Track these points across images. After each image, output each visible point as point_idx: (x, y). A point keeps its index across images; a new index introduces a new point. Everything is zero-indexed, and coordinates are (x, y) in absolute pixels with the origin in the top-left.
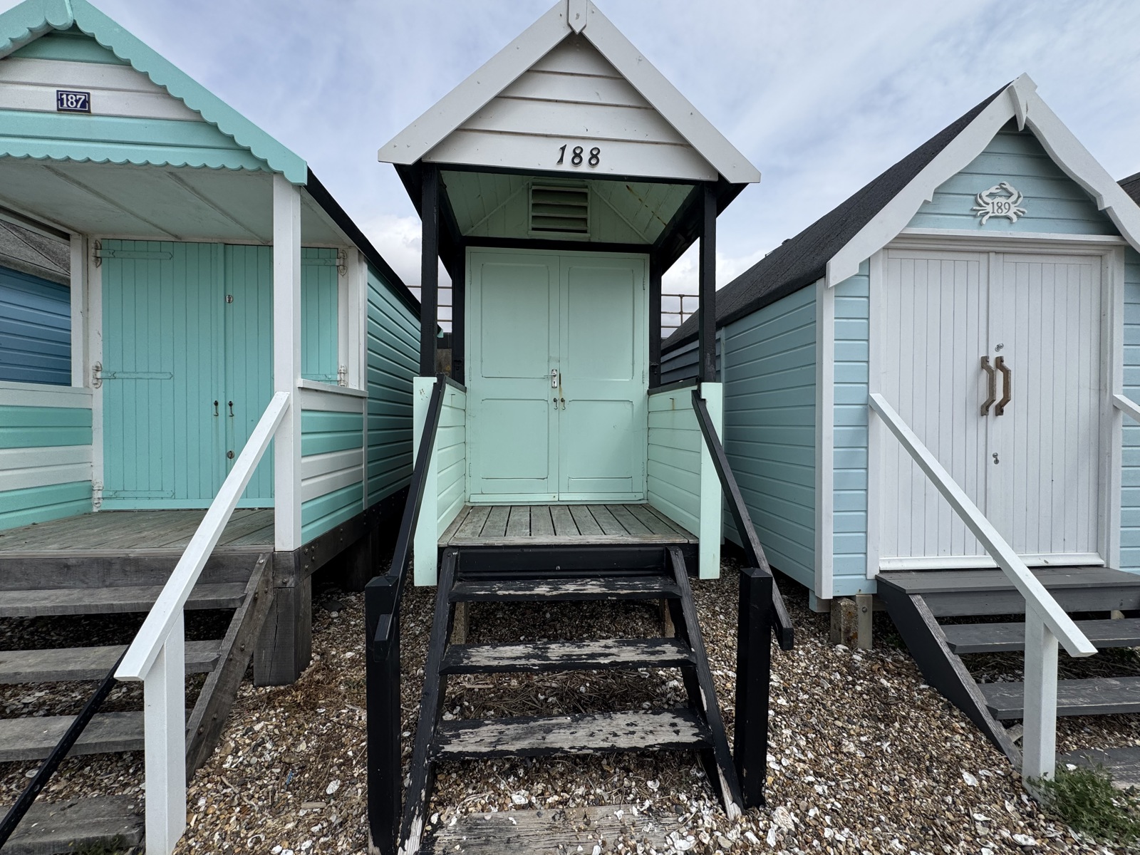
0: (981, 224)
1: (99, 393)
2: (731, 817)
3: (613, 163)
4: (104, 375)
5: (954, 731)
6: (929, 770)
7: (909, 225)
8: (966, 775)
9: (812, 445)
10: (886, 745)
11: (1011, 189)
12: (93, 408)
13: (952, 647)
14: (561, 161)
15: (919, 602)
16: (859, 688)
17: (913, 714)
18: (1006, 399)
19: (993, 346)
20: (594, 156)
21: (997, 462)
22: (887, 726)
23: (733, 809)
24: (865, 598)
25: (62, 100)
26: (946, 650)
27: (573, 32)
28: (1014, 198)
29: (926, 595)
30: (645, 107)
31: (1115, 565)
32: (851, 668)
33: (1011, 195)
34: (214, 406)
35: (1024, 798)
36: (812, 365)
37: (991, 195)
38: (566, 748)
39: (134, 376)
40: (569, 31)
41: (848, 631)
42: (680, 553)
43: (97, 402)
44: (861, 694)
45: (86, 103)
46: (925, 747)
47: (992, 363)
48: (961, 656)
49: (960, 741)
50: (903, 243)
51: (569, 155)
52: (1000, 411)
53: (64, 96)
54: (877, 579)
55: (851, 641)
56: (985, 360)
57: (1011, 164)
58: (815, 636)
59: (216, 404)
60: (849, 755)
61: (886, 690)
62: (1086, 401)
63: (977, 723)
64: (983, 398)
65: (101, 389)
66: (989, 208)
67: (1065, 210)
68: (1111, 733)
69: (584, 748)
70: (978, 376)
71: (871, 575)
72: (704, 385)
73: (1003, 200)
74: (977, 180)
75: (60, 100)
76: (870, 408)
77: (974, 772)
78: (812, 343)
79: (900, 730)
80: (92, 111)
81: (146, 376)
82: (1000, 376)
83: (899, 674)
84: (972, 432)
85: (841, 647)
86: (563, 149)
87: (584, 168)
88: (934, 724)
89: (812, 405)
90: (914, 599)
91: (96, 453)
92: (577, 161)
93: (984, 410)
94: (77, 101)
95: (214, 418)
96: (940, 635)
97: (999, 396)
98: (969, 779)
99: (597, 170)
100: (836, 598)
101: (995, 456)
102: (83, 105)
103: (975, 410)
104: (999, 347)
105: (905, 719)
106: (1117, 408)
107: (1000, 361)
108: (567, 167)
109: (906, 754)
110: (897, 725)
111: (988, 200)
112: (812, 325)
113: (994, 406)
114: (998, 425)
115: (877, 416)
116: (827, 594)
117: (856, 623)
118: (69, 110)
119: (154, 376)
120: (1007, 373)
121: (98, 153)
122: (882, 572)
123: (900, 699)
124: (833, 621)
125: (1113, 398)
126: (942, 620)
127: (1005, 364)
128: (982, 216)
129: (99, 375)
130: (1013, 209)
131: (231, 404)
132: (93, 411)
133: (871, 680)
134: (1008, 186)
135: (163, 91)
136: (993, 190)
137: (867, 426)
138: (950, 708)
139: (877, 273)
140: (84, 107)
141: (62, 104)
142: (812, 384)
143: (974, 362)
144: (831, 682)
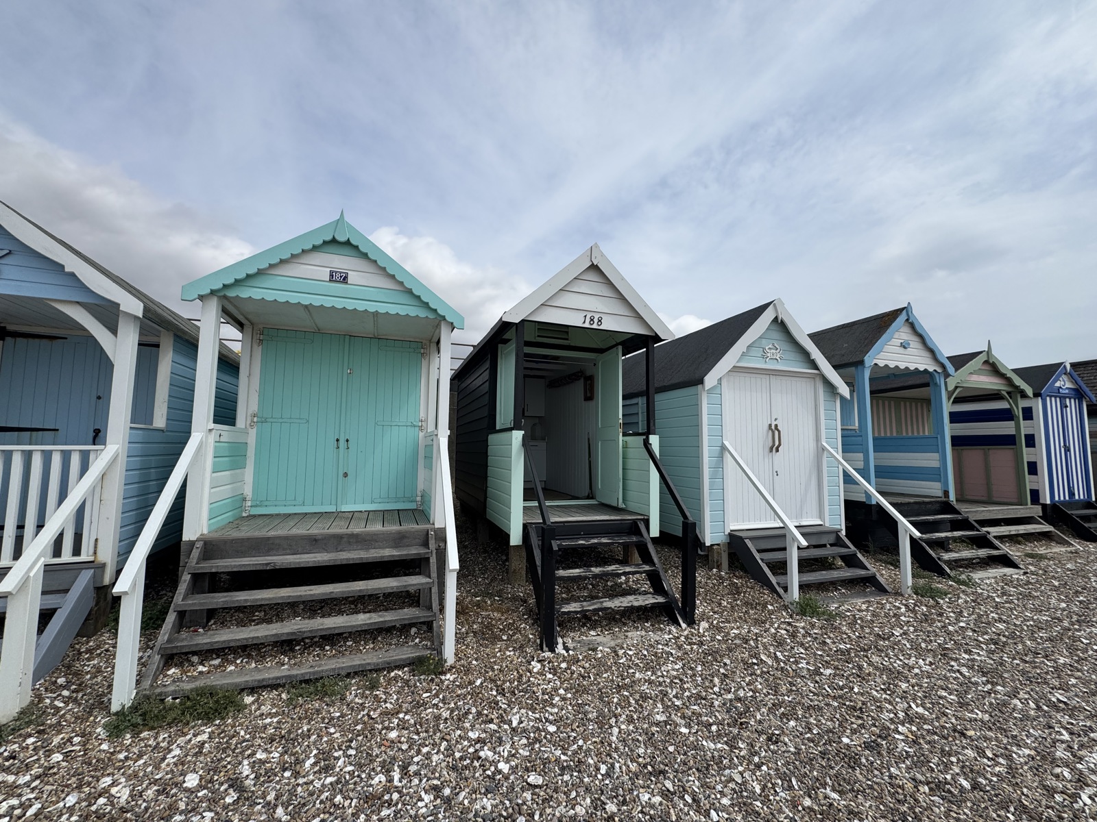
0: (766, 362)
1: (253, 433)
2: (684, 628)
3: (609, 324)
4: (259, 420)
5: (764, 594)
6: (755, 607)
7: (737, 362)
8: (769, 606)
9: (698, 467)
10: (738, 602)
11: (777, 347)
12: (248, 442)
13: (762, 560)
14: (584, 322)
15: (749, 543)
16: (725, 584)
17: (748, 590)
18: (780, 445)
19: (773, 419)
20: (600, 321)
21: (777, 475)
22: (738, 595)
23: (684, 625)
24: (724, 544)
25: (333, 275)
26: (760, 561)
27: (593, 264)
28: (778, 350)
29: (751, 539)
30: (623, 299)
31: (827, 525)
32: (721, 577)
33: (777, 349)
34: (336, 442)
35: (789, 610)
36: (697, 426)
37: (769, 348)
38: (613, 607)
39: (281, 420)
40: (591, 263)
41: (717, 562)
42: (642, 522)
43: (252, 439)
44: (726, 586)
45: (346, 278)
46: (754, 601)
47: (773, 427)
48: (766, 564)
49: (767, 596)
50: (736, 369)
51: (588, 320)
52: (777, 450)
53: (334, 274)
54: (729, 534)
55: (719, 567)
56: (770, 425)
57: (777, 335)
58: (702, 567)
59: (338, 440)
60: (724, 607)
61: (737, 584)
62: (811, 445)
63: (773, 590)
64: (771, 445)
65: (255, 429)
66: (769, 355)
67: (798, 357)
68: (822, 592)
69: (620, 607)
70: (768, 432)
71: (727, 533)
72: (651, 436)
73: (774, 351)
74: (764, 341)
75: (331, 276)
76: (723, 448)
77: (772, 605)
78: (697, 415)
79: (744, 596)
80: (349, 282)
81: (289, 421)
82: (776, 433)
83: (741, 578)
84: (766, 460)
85: (715, 570)
86: (585, 316)
87: (595, 326)
88: (757, 592)
89: (698, 447)
90: (746, 541)
91: (249, 473)
92: (592, 322)
93: (771, 450)
94: (341, 277)
95: (335, 449)
96: (757, 556)
97: (777, 443)
98: (770, 607)
99: (601, 328)
100: (712, 545)
101: (777, 472)
102: (344, 279)
103: (767, 450)
104: (776, 419)
105: (745, 593)
106: (824, 449)
107: (776, 426)
108: (587, 325)
109: (746, 604)
110: (742, 595)
111: (768, 351)
112: (697, 406)
113: (775, 448)
114: (777, 457)
115: (727, 452)
116: (708, 544)
117: (721, 557)
118: (336, 281)
119: (295, 421)
120: (779, 432)
121: (350, 305)
122: (731, 531)
123: (743, 585)
124: (710, 558)
125: (822, 444)
126: (759, 551)
127: (779, 427)
128: (766, 358)
129: (255, 419)
130: (778, 356)
131: (347, 441)
132: (248, 446)
133: (730, 581)
134: (776, 345)
135: (393, 277)
136: (770, 346)
137: (722, 457)
138: (763, 587)
139: (724, 383)
140: (345, 280)
141: (333, 278)
142: (697, 436)
143: (766, 427)
144: (713, 584)
